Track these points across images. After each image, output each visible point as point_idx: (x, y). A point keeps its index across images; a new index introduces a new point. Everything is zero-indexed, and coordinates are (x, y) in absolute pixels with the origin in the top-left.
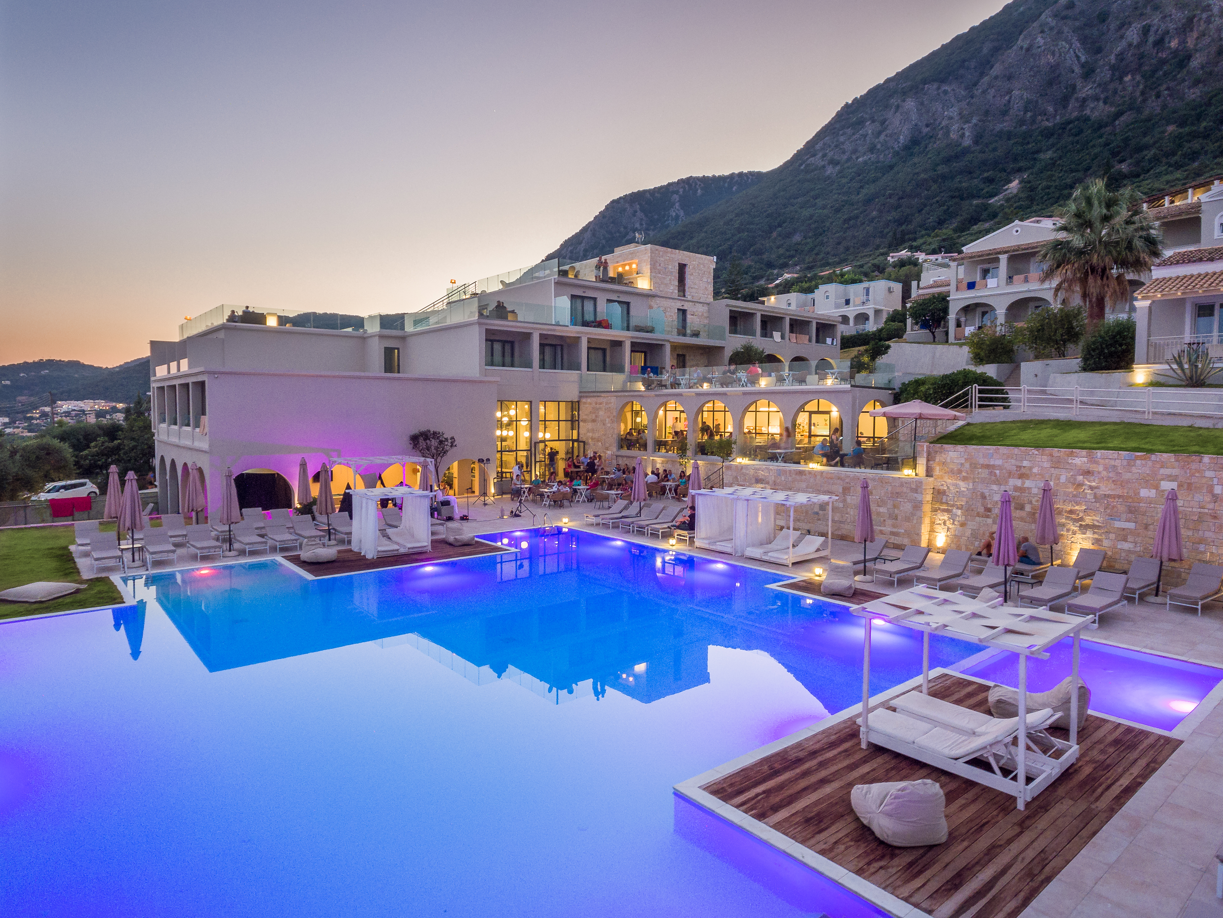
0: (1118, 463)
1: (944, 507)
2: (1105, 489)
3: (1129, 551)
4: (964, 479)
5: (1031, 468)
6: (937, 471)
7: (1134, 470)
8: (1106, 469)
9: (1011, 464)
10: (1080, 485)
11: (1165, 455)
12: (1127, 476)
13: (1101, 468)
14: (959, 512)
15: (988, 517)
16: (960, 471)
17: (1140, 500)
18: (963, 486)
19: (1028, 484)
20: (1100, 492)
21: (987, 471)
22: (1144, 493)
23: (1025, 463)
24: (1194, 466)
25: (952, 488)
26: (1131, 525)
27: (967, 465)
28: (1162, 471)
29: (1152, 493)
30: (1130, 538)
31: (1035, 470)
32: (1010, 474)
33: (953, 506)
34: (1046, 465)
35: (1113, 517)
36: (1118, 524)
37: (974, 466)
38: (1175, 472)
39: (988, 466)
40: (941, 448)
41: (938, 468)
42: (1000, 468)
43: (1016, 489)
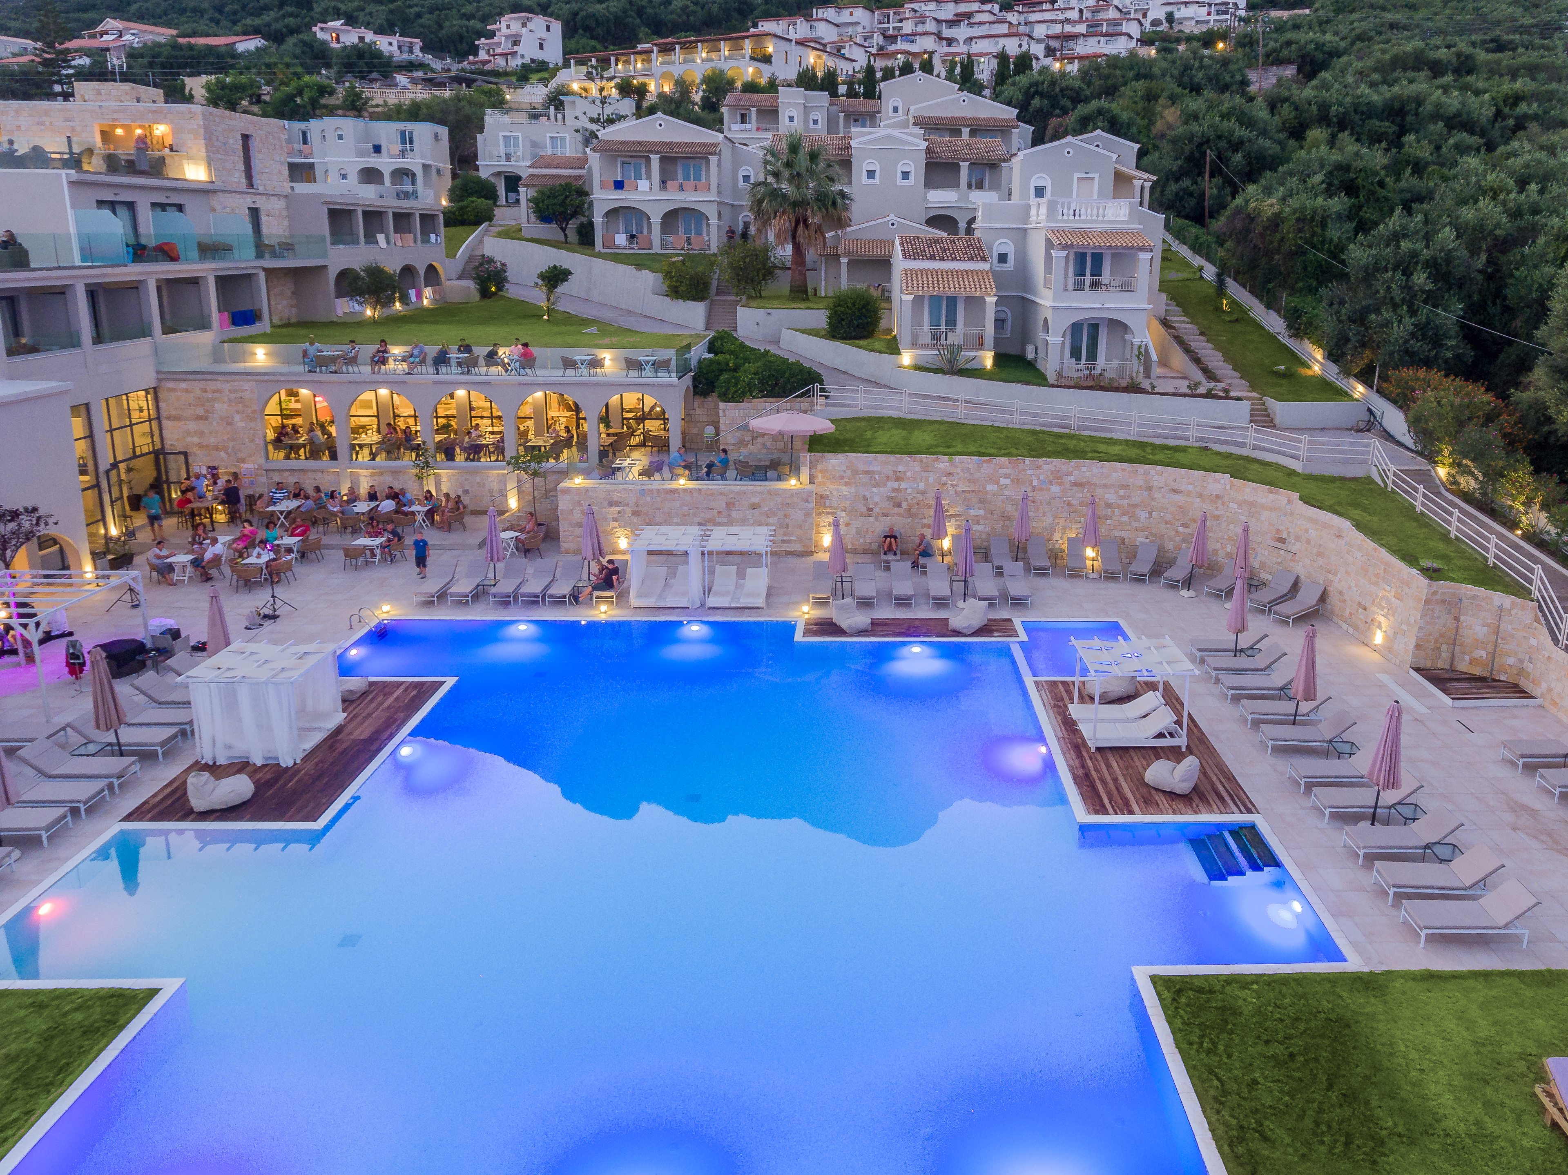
0: (971, 466)
1: (828, 510)
2: (962, 487)
3: (981, 532)
4: (847, 484)
5: (905, 473)
6: (819, 478)
7: (982, 471)
8: (963, 470)
9: (888, 470)
10: (944, 484)
11: (1002, 459)
12: (977, 476)
13: (959, 470)
14: (843, 514)
15: (870, 515)
16: (842, 478)
17: (987, 493)
18: (845, 490)
19: (903, 485)
20: (959, 489)
21: (867, 476)
22: (989, 487)
23: (900, 468)
24: (1021, 466)
25: (835, 493)
26: (982, 512)
27: (849, 472)
28: (1001, 471)
29: (995, 488)
30: (981, 522)
31: (909, 474)
32: (888, 478)
33: (837, 508)
34: (918, 469)
35: (969, 507)
36: (973, 512)
37: (855, 472)
38: (1008, 471)
39: (867, 472)
40: (822, 457)
41: (820, 475)
42: (879, 473)
43: (894, 490)
